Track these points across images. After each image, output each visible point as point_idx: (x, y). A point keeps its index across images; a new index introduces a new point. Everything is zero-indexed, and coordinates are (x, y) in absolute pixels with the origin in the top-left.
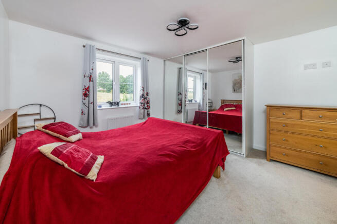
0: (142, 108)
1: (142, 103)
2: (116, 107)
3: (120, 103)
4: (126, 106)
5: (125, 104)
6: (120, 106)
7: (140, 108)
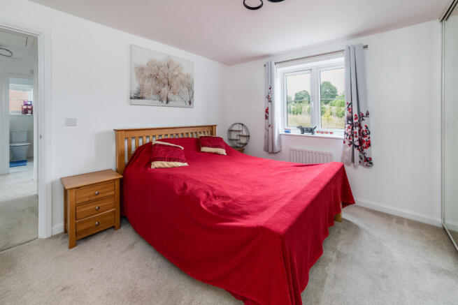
0: (347, 143)
1: (348, 135)
2: (310, 134)
3: (315, 130)
4: (324, 135)
5: (322, 133)
6: (316, 135)
7: (344, 142)
